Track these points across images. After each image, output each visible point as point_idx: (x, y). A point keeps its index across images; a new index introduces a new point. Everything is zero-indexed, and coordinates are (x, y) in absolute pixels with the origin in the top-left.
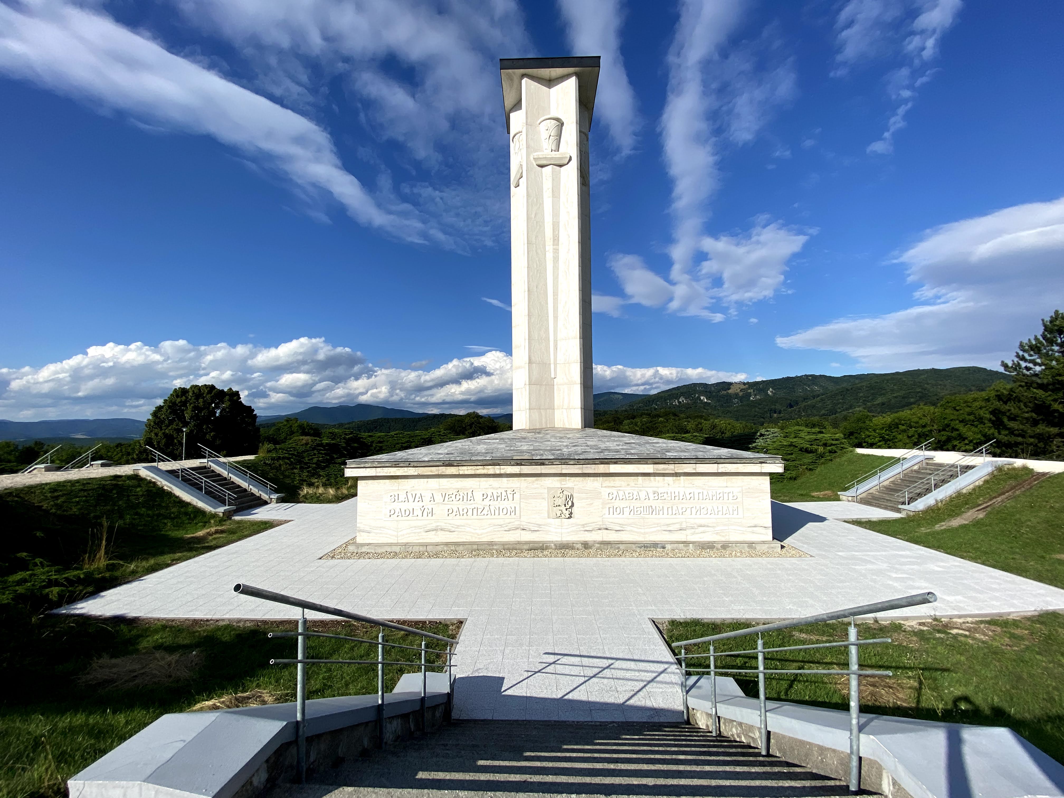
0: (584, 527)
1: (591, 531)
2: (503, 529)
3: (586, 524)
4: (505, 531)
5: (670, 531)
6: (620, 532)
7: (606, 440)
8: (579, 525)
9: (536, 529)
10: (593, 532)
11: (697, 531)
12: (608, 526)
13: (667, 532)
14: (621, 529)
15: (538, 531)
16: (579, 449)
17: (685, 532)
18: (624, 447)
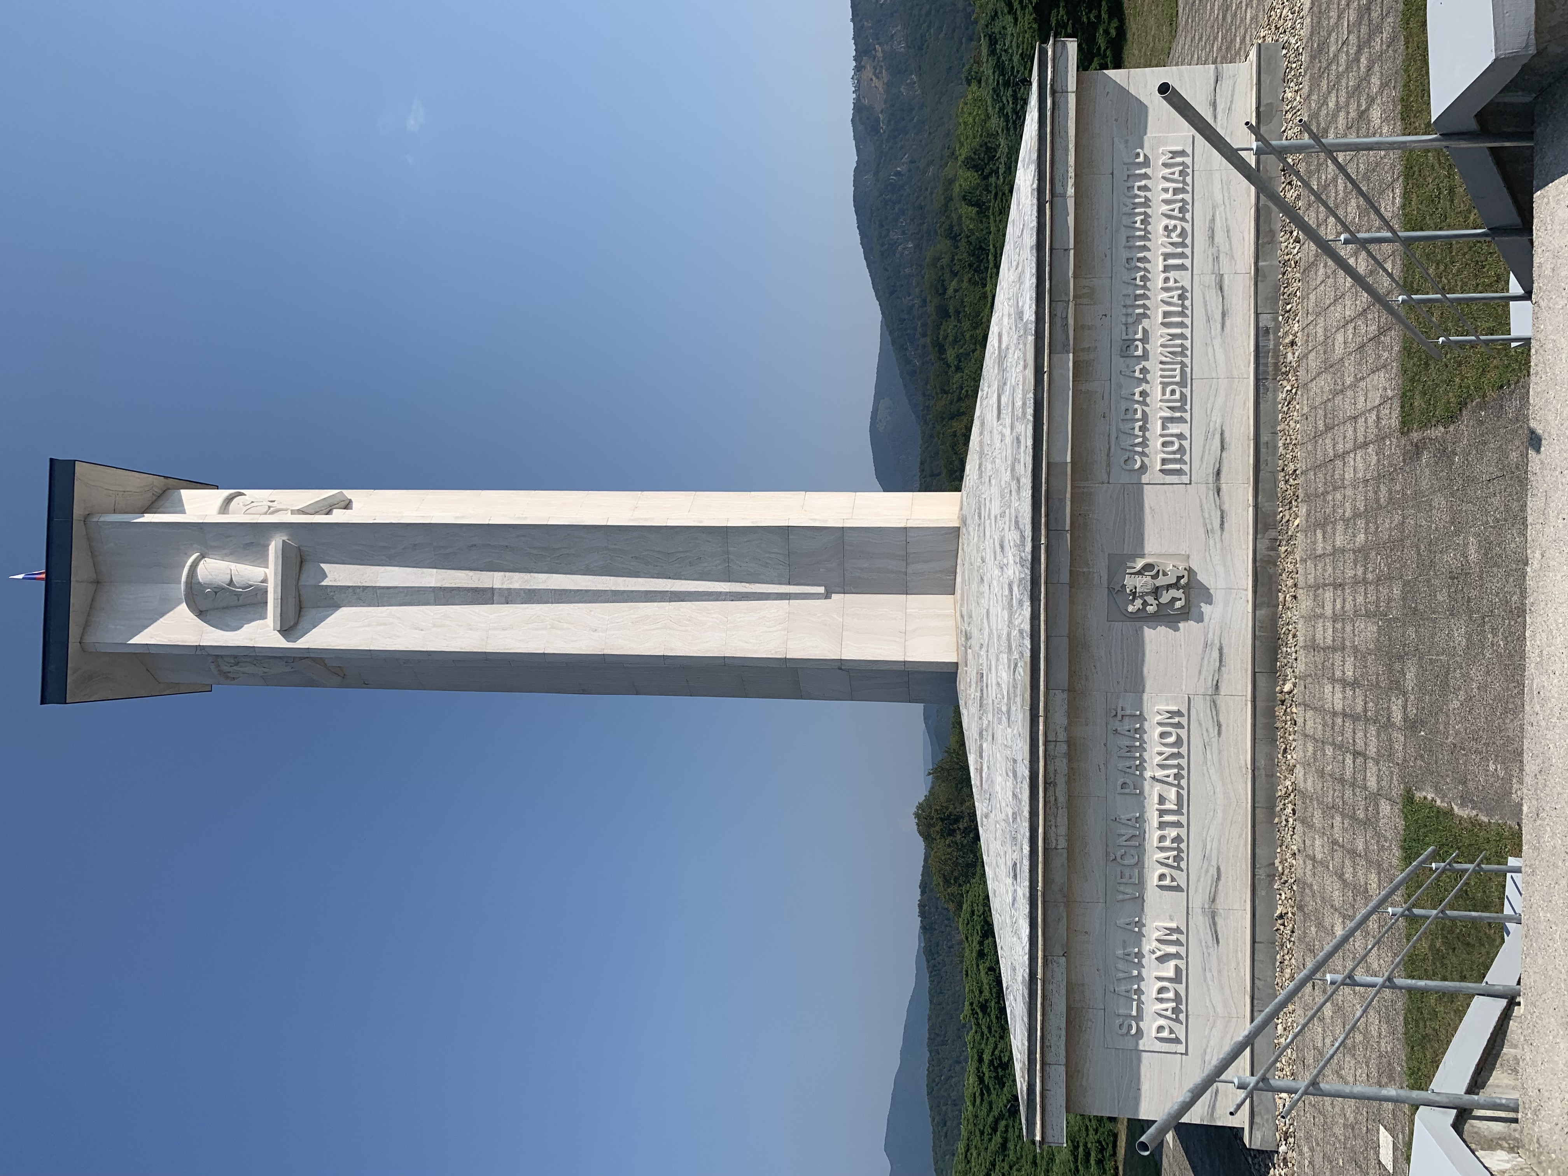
0: (1212, 530)
1: (1222, 512)
2: (1215, 740)
3: (1205, 525)
4: (1219, 734)
5: (1224, 315)
6: (1227, 440)
7: (989, 466)
8: (1207, 544)
9: (1216, 654)
10: (1226, 507)
11: (1224, 248)
12: (1211, 470)
13: (1228, 323)
14: (1218, 437)
15: (1221, 650)
16: (1012, 536)
17: (1226, 277)
18: (1008, 422)
